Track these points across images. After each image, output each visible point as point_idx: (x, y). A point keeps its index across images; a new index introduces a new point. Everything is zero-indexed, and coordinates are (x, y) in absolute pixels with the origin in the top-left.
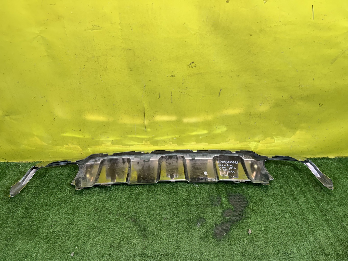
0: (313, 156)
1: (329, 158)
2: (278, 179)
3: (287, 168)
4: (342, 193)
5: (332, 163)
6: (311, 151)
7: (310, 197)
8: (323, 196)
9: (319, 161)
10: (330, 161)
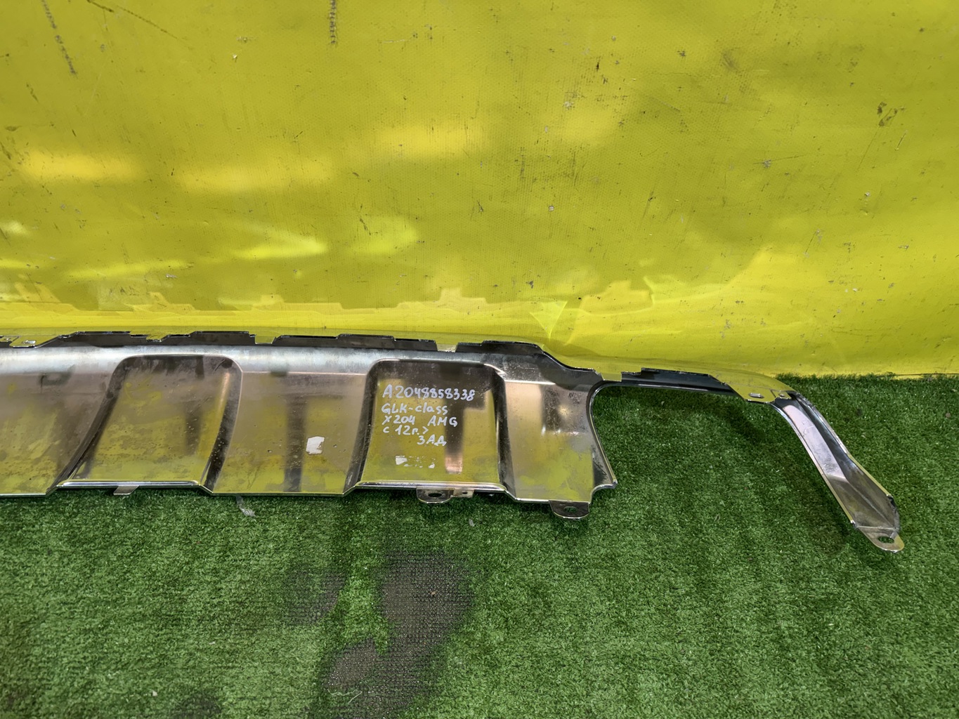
0: (825, 368)
1: (896, 378)
2: (646, 479)
3: (697, 423)
4: (936, 563)
5: (906, 401)
6: (819, 347)
7: (781, 581)
8: (843, 580)
9: (850, 394)
10: (897, 395)
